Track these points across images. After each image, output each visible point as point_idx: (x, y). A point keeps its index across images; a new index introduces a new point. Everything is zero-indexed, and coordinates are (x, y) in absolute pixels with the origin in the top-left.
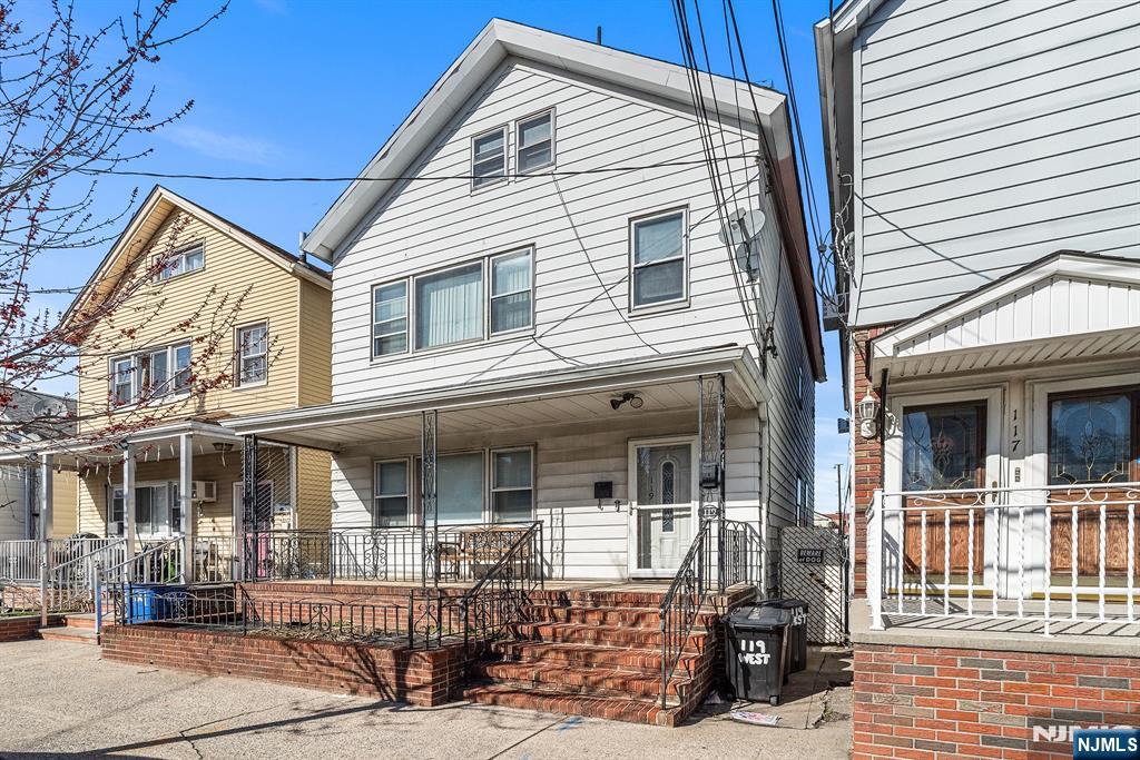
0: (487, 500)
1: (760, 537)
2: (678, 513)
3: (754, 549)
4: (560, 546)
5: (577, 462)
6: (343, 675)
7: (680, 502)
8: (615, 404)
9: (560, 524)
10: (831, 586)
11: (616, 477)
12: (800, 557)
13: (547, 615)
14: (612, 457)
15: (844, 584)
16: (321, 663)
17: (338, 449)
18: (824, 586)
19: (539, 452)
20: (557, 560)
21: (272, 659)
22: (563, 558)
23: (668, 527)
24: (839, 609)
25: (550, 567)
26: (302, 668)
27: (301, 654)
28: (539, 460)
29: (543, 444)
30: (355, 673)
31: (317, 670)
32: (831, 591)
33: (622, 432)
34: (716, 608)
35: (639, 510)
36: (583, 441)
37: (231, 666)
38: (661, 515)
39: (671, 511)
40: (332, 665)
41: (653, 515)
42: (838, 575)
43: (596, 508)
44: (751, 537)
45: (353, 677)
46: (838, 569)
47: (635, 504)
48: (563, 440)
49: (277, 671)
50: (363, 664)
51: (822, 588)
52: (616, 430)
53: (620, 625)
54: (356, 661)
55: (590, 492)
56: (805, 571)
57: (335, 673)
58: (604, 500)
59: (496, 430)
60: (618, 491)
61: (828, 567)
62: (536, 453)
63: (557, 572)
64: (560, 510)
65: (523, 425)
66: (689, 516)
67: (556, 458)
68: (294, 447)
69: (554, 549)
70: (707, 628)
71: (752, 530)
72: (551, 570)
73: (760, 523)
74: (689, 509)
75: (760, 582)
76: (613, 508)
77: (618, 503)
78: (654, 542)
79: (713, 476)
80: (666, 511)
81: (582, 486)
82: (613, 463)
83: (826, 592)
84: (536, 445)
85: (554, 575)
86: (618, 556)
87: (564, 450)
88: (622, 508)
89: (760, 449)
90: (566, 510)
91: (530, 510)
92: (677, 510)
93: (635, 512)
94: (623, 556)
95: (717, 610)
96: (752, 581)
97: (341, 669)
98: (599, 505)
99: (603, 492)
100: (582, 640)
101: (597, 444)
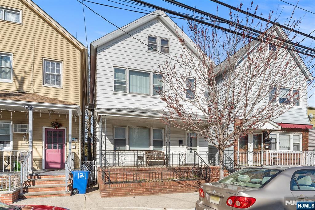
0: (152, 142)
6: (194, 188)
11: (183, 139)
14: (182, 134)
16: (188, 186)
21: (174, 187)
26: (183, 188)
27: (183, 184)
28: (165, 133)
30: (197, 187)
31: (187, 188)
37: (160, 191)
39: (191, 148)
40: (191, 186)
45: (196, 188)
47: (187, 146)
49: (175, 190)
50: (198, 184)
54: (197, 184)
55: (178, 143)
57: (192, 188)
60: (183, 143)
76: (182, 147)
80: (190, 148)
81: (176, 141)
84: (164, 129)
88: (184, 147)
92: (193, 148)
97: (193, 187)
98: (179, 146)
99: (181, 143)
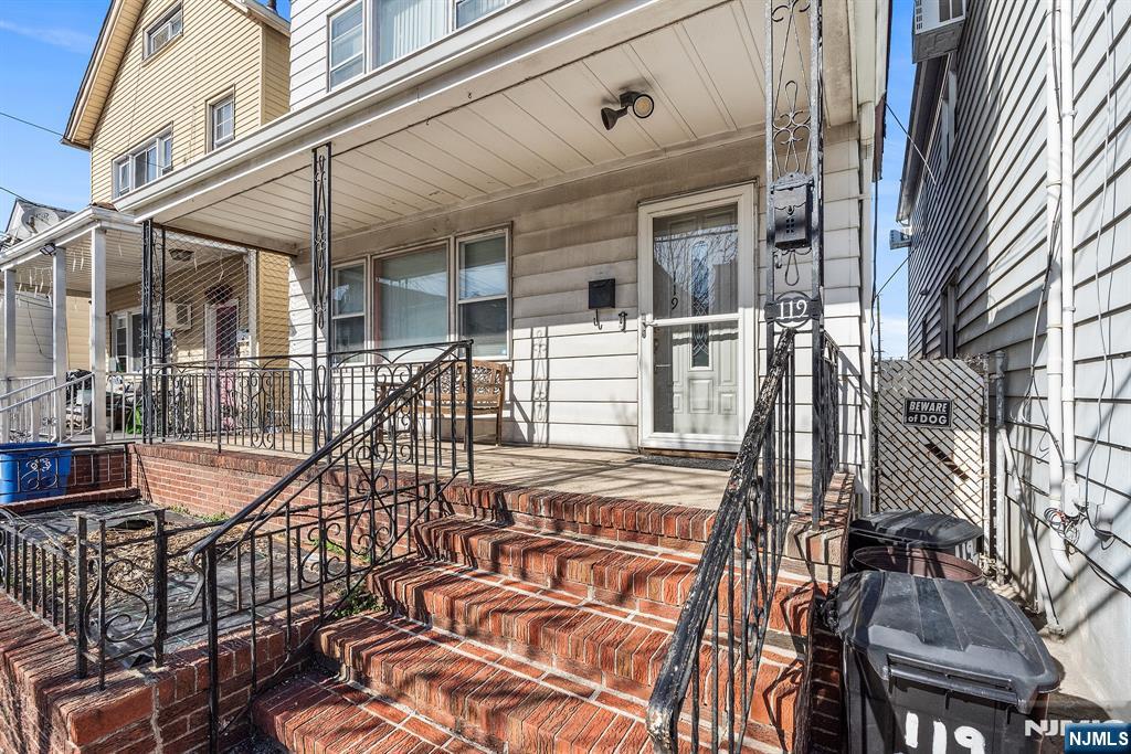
0: (452, 316)
1: (861, 378)
2: (716, 332)
3: (850, 400)
4: (544, 390)
5: (566, 249)
7: (719, 312)
8: (609, 119)
9: (543, 355)
10: (963, 468)
11: (620, 271)
12: (909, 414)
13: (458, 549)
14: (617, 237)
15: (987, 465)
17: (295, 252)
18: (953, 467)
19: (516, 238)
20: (540, 415)
22: (548, 410)
23: (700, 359)
24: (978, 511)
25: (531, 424)
28: (515, 251)
29: (523, 223)
32: (964, 477)
33: (629, 191)
34: (810, 565)
35: (656, 329)
36: (574, 213)
38: (689, 335)
39: (704, 328)
41: (675, 336)
42: (977, 448)
43: (591, 327)
44: (845, 377)
46: (977, 437)
47: (649, 318)
48: (547, 215)
51: (948, 471)
52: (622, 188)
53: (591, 592)
55: (583, 298)
56: (919, 438)
58: (604, 312)
59: (464, 206)
60: (624, 294)
61: (958, 432)
62: (512, 239)
63: (539, 436)
64: (543, 329)
65: (494, 194)
66: (734, 337)
67: (537, 245)
68: (253, 252)
69: (536, 396)
70: (798, 643)
71: (847, 364)
72: (531, 430)
73: (861, 348)
74: (734, 324)
75: (861, 466)
76: (616, 325)
77: (624, 316)
78: (679, 386)
79: (800, 212)
80: (700, 329)
81: (573, 290)
82: (617, 246)
83: (957, 479)
84: (511, 226)
85: (536, 438)
86: (625, 409)
87: (548, 231)
88: (631, 324)
89: (861, 202)
90: (553, 330)
91: (504, 330)
92: (714, 325)
93: (649, 331)
94: (632, 408)
95: (812, 572)
96: (846, 464)
98: (597, 320)
99: (603, 296)
100: (504, 641)
101: (594, 216)
